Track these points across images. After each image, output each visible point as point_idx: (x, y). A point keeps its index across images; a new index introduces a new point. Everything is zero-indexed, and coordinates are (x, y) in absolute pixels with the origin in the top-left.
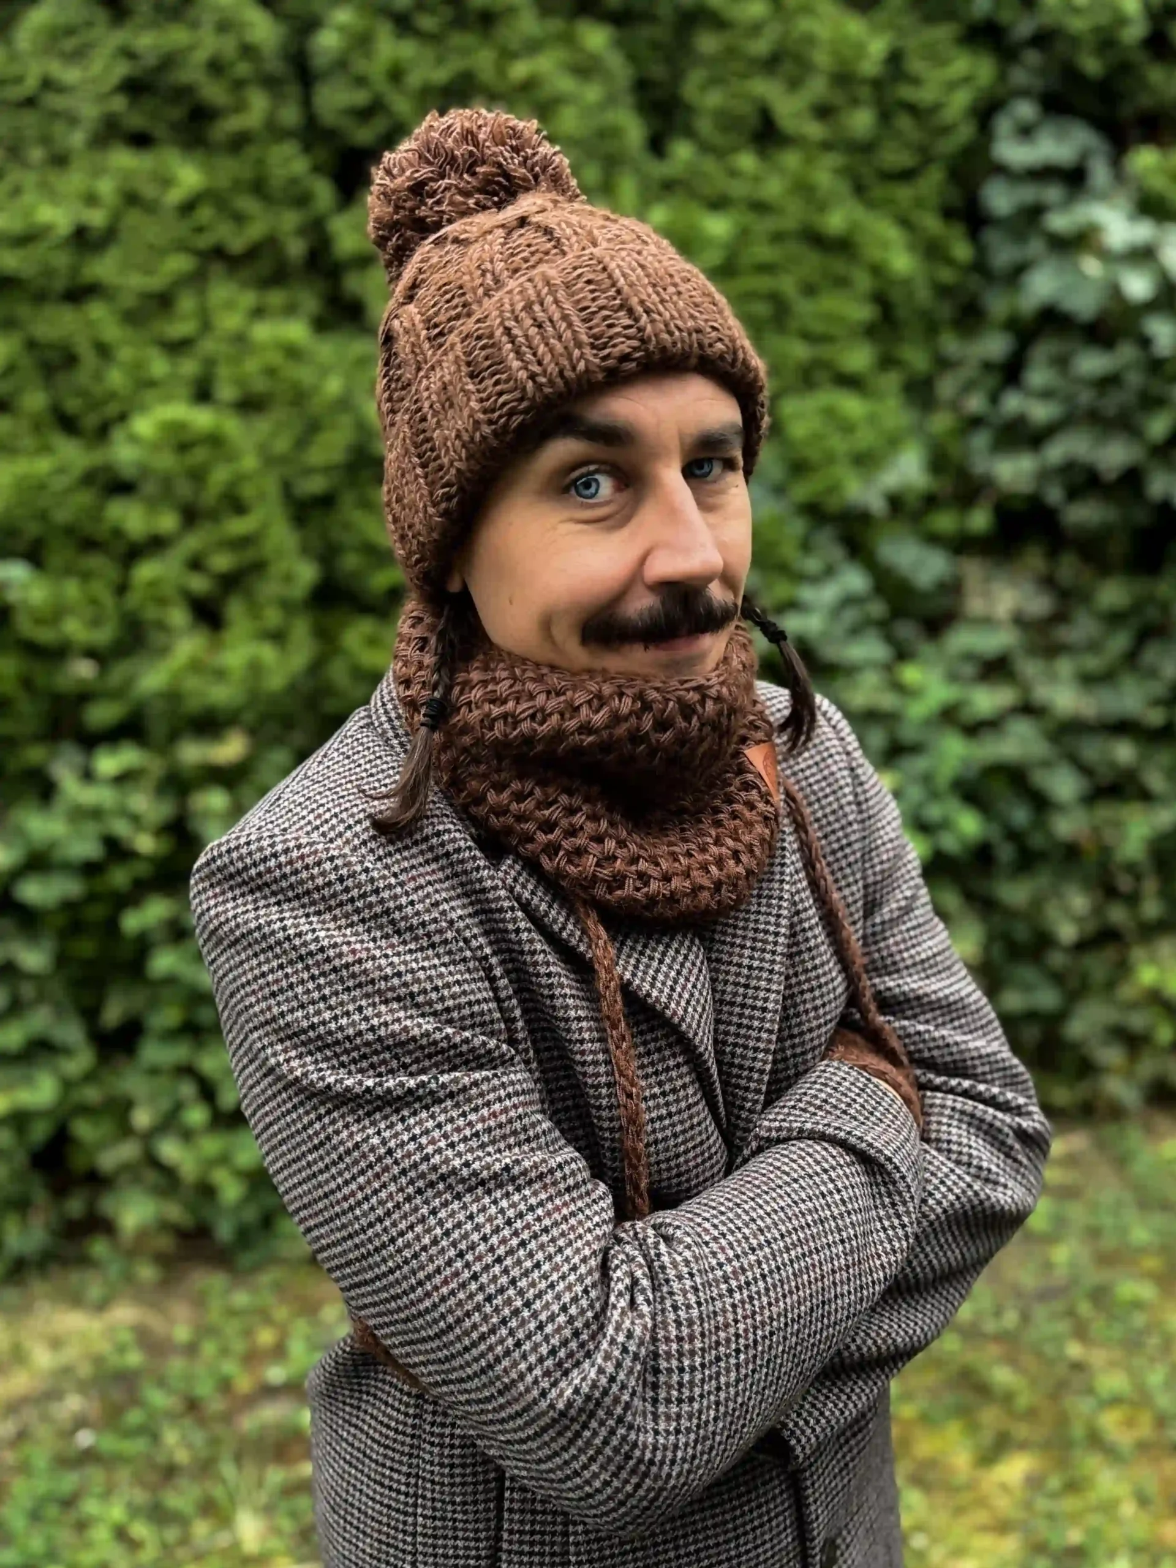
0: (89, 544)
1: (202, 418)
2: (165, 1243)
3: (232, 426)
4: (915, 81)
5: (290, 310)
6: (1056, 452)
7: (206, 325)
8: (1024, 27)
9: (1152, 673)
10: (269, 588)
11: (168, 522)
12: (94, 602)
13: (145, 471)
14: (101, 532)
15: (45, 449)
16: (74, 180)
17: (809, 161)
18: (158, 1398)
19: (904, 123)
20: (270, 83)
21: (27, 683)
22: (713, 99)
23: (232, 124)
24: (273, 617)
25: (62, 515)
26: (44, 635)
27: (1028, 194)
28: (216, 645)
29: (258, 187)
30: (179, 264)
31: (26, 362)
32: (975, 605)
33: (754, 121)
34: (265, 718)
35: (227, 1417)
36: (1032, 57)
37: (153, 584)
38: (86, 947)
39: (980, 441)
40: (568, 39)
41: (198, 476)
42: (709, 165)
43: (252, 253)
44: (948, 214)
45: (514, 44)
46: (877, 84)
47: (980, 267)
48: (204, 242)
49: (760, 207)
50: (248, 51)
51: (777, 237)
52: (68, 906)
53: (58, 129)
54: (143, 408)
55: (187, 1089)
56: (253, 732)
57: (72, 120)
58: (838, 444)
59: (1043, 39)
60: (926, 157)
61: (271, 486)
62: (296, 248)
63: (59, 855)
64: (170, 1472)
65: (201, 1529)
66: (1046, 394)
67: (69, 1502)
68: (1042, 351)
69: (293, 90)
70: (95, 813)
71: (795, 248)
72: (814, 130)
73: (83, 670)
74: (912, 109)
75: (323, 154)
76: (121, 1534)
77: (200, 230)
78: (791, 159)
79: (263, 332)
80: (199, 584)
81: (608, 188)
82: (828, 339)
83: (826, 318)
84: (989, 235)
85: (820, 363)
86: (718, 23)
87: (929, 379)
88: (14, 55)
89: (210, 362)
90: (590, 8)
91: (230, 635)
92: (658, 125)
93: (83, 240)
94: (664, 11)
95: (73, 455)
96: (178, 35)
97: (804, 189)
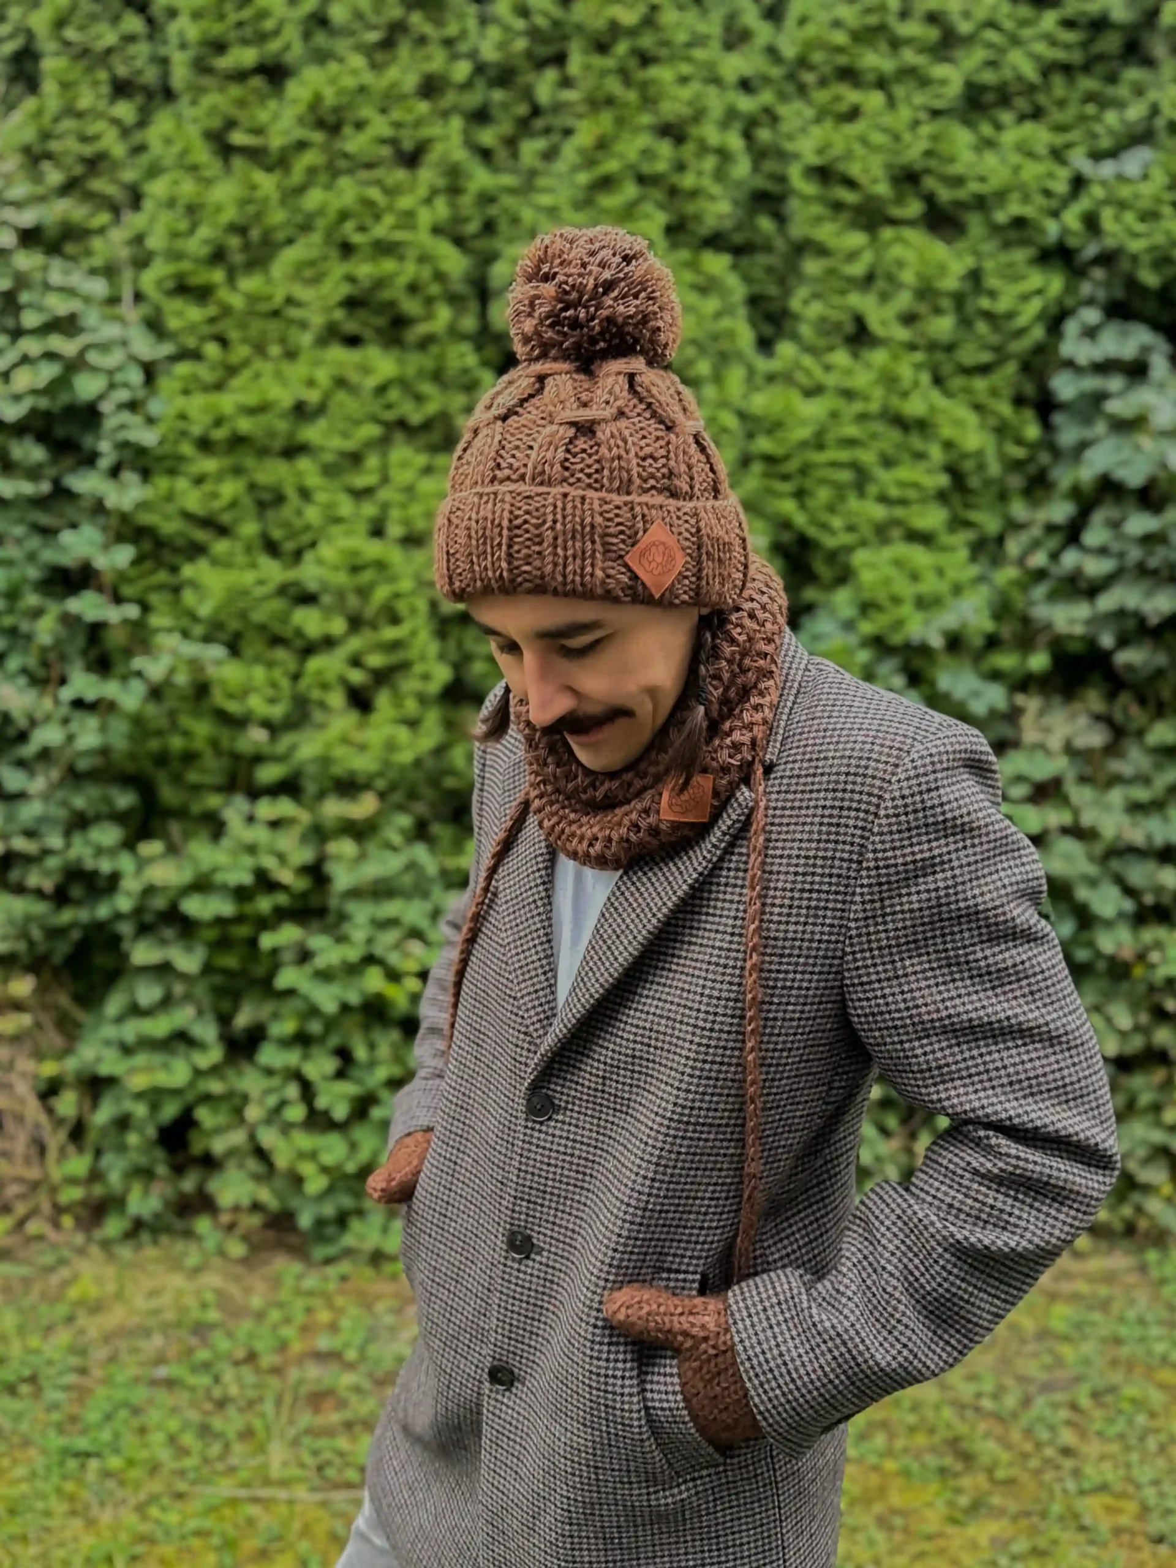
0: (277, 641)
1: (373, 549)
2: (254, 1221)
3: (395, 555)
4: (992, 294)
6: (1107, 602)
7: (385, 479)
8: (1091, 250)
10: (410, 684)
11: (338, 626)
12: (274, 685)
13: (325, 587)
14: (287, 632)
15: (253, 565)
16: (298, 371)
17: (895, 357)
18: (224, 1344)
19: (982, 327)
20: (454, 300)
21: (214, 744)
22: (815, 309)
23: (421, 329)
24: (411, 706)
25: (259, 616)
26: (233, 707)
27: (1092, 383)
28: (362, 725)
29: (437, 376)
30: (371, 431)
31: (247, 501)
32: (1030, 734)
33: (850, 328)
34: (393, 787)
35: (278, 1371)
36: (1098, 273)
37: (319, 673)
38: (230, 961)
39: (1040, 591)
40: (694, 265)
41: (364, 592)
42: (808, 361)
43: (427, 426)
44: (1019, 401)
46: (959, 300)
47: (1048, 445)
48: (390, 416)
49: (848, 394)
50: (440, 276)
51: (863, 417)
52: (220, 921)
53: (293, 332)
54: (329, 539)
55: (292, 1091)
56: (382, 795)
57: (303, 325)
58: (905, 588)
59: (1107, 259)
60: (1001, 355)
61: (422, 605)
63: (218, 878)
64: (223, 1403)
65: (238, 1448)
66: (1103, 551)
67: (137, 1410)
68: (1098, 517)
69: (474, 306)
70: (251, 849)
71: (879, 427)
72: (902, 334)
73: (257, 736)
74: (989, 316)
75: (490, 352)
76: (172, 1439)
77: (389, 406)
78: (879, 357)
80: (357, 677)
81: (718, 378)
82: (903, 502)
83: (902, 484)
84: (1058, 418)
85: (896, 522)
86: (822, 251)
87: (1000, 540)
88: (269, 281)
89: (385, 507)
90: (715, 242)
91: (375, 718)
92: (768, 330)
93: (301, 412)
94: (780, 244)
95: (273, 571)
96: (388, 265)
97: (889, 380)
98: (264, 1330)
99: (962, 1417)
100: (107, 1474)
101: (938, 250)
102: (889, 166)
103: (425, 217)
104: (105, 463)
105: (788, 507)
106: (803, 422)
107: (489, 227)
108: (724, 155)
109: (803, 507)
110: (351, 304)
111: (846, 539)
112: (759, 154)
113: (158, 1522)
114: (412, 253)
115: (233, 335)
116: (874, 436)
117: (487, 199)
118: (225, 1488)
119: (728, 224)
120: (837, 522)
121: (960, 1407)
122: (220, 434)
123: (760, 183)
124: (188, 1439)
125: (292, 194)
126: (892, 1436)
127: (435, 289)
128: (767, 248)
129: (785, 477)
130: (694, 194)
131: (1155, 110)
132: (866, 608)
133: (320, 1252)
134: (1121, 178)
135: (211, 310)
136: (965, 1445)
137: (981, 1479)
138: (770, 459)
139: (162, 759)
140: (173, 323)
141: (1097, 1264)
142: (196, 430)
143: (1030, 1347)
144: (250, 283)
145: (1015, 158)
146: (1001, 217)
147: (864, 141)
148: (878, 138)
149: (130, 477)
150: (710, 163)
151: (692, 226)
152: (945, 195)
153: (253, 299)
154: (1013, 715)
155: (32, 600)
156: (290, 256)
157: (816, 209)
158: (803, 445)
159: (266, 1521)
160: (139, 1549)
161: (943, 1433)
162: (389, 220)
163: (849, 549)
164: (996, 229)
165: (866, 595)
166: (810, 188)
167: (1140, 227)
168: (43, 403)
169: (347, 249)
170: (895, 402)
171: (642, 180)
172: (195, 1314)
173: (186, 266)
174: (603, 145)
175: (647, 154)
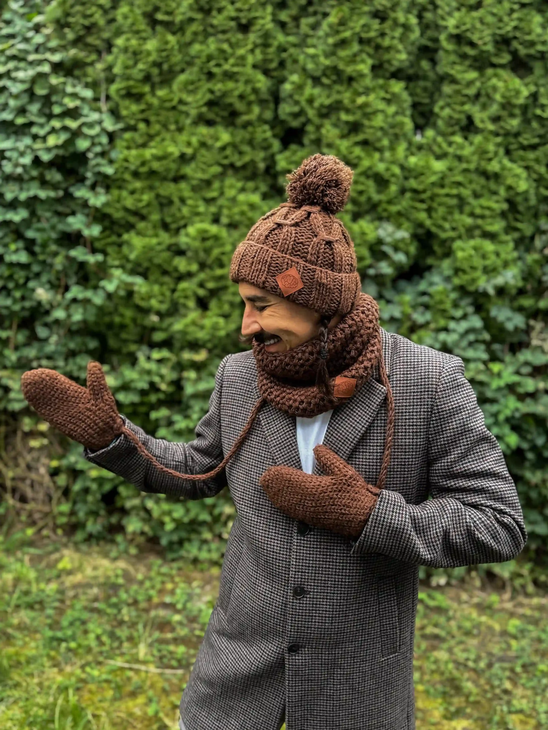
0: (165, 273)
1: (214, 229)
2: (141, 540)
3: (224, 233)
4: (543, 107)
5: (256, 189)
7: (222, 194)
10: (227, 297)
11: (194, 267)
12: (163, 294)
13: (189, 248)
14: (170, 269)
15: (156, 235)
16: (183, 138)
17: (486, 139)
18: (124, 596)
19: (535, 125)
20: (262, 102)
21: (134, 320)
22: (447, 112)
23: (245, 118)
24: (226, 308)
25: (158, 260)
26: (144, 304)
28: (204, 316)
29: (251, 143)
30: (216, 169)
31: (155, 203)
33: (464, 122)
34: (215, 347)
35: (147, 611)
37: (184, 290)
40: (385, 88)
41: (208, 251)
42: (440, 139)
43: (244, 167)
45: (361, 90)
46: (525, 109)
48: (226, 162)
49: (460, 158)
50: (255, 91)
52: (133, 404)
53: (182, 118)
54: (192, 224)
56: (210, 351)
57: (187, 114)
58: (478, 263)
62: (262, 166)
63: (133, 385)
64: (121, 623)
65: (126, 645)
67: (84, 623)
69: (272, 105)
70: (149, 372)
71: (474, 177)
72: (491, 127)
73: (154, 318)
74: (540, 119)
75: (278, 130)
76: (98, 638)
77: (226, 157)
78: (478, 139)
79: (242, 197)
80: (202, 292)
81: (392, 148)
82: (482, 217)
83: (482, 207)
85: (478, 227)
86: (454, 81)
87: (532, 238)
88: (171, 92)
89: (221, 207)
90: (397, 75)
91: (209, 313)
92: (421, 121)
93: (183, 158)
94: (431, 75)
95: (165, 238)
96: (230, 85)
97: (482, 152)
98: (142, 591)
99: (457, 669)
100: (69, 650)
101: (516, 82)
102: (494, 35)
103: (250, 59)
104: (88, 183)
105: (423, 216)
106: (435, 173)
107: (282, 64)
108: (406, 27)
109: (430, 217)
110: (210, 104)
111: (452, 234)
112: (425, 27)
113: (89, 674)
114: (242, 79)
115: (153, 119)
116: (471, 182)
117: (282, 49)
118: (119, 662)
119: (405, 64)
120: (447, 225)
121: (457, 663)
122: (143, 170)
123: (424, 42)
124: (105, 638)
125: (184, 46)
126: (423, 674)
127: (252, 97)
128: (425, 78)
129: (422, 201)
130: (388, 49)
132: (457, 271)
133: (170, 556)
135: (143, 107)
136: (457, 683)
137: (463, 699)
138: (415, 191)
139: (110, 326)
140: (124, 113)
142: (133, 167)
143: (496, 639)
144: (161, 93)
147: (482, 21)
148: (490, 19)
149: (100, 190)
150: (398, 32)
151: (386, 66)
152: (523, 51)
153: (163, 101)
154: (528, 330)
155: (53, 247)
156: (182, 78)
157: (453, 58)
158: (433, 184)
159: (135, 679)
160: (80, 685)
161: (447, 675)
162: (232, 61)
163: (453, 240)
165: (458, 264)
166: (450, 46)
168: (61, 152)
169: (210, 75)
170: (483, 163)
171: (361, 41)
172: (113, 580)
173: (131, 83)
174: (342, 23)
175: (366, 27)
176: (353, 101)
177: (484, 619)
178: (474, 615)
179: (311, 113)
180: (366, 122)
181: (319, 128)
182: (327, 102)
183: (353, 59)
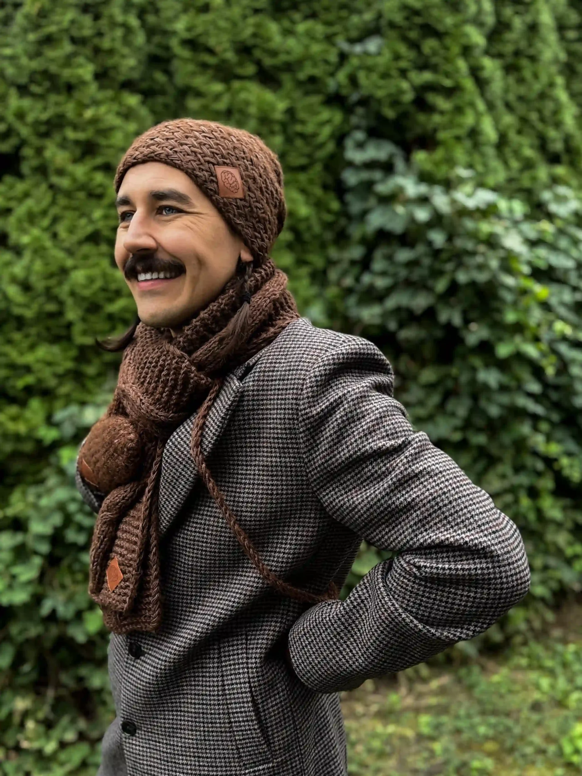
4: (303, 122)
6: (391, 303)
8: (354, 97)
9: (453, 414)
19: (299, 143)
27: (365, 175)
36: (360, 111)
39: (352, 300)
40: (117, 100)
44: (325, 187)
45: (86, 101)
46: (284, 126)
47: (345, 213)
59: (364, 102)
60: (312, 160)
66: (384, 274)
68: (379, 254)
74: (302, 136)
84: (349, 197)
86: (199, 94)
87: (324, 272)
90: (129, 86)
94: (170, 89)
101: (269, 96)
102: (234, 42)
108: (128, 29)
112: (150, 31)
119: (136, 75)
123: (152, 49)
128: (163, 92)
130: (111, 52)
131: (380, 16)
134: (366, 54)
141: (435, 684)
145: (306, 41)
146: (302, 75)
147: (215, 25)
148: (223, 24)
150: (119, 33)
151: (112, 73)
152: (268, 61)
157: (191, 67)
164: (299, 84)
166: (185, 53)
167: (381, 82)
171: (75, 40)
174: (43, 15)
175: (75, 23)
176: (80, 115)
177: (391, 729)
178: (379, 728)
179: (25, 131)
180: (103, 142)
181: (39, 151)
182: (44, 116)
183: (68, 61)
